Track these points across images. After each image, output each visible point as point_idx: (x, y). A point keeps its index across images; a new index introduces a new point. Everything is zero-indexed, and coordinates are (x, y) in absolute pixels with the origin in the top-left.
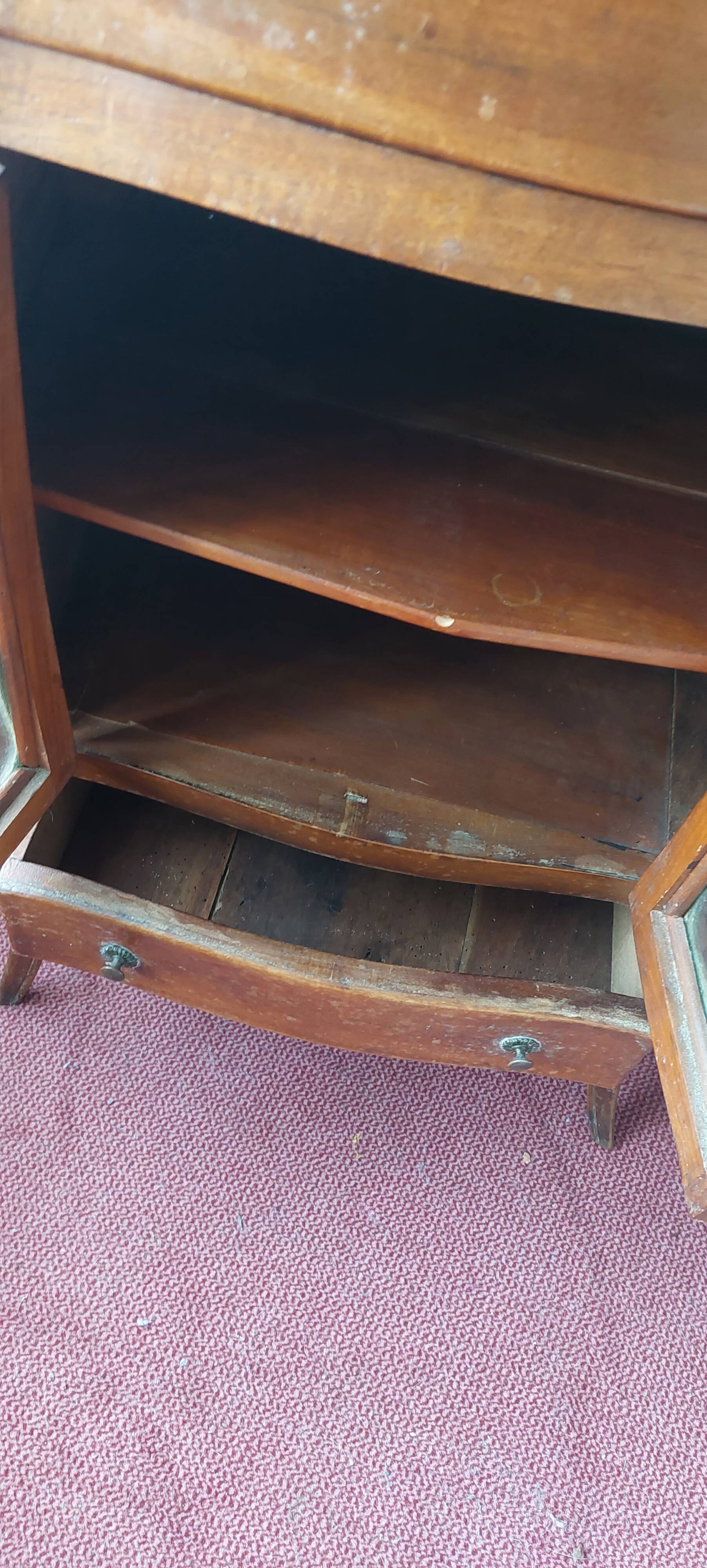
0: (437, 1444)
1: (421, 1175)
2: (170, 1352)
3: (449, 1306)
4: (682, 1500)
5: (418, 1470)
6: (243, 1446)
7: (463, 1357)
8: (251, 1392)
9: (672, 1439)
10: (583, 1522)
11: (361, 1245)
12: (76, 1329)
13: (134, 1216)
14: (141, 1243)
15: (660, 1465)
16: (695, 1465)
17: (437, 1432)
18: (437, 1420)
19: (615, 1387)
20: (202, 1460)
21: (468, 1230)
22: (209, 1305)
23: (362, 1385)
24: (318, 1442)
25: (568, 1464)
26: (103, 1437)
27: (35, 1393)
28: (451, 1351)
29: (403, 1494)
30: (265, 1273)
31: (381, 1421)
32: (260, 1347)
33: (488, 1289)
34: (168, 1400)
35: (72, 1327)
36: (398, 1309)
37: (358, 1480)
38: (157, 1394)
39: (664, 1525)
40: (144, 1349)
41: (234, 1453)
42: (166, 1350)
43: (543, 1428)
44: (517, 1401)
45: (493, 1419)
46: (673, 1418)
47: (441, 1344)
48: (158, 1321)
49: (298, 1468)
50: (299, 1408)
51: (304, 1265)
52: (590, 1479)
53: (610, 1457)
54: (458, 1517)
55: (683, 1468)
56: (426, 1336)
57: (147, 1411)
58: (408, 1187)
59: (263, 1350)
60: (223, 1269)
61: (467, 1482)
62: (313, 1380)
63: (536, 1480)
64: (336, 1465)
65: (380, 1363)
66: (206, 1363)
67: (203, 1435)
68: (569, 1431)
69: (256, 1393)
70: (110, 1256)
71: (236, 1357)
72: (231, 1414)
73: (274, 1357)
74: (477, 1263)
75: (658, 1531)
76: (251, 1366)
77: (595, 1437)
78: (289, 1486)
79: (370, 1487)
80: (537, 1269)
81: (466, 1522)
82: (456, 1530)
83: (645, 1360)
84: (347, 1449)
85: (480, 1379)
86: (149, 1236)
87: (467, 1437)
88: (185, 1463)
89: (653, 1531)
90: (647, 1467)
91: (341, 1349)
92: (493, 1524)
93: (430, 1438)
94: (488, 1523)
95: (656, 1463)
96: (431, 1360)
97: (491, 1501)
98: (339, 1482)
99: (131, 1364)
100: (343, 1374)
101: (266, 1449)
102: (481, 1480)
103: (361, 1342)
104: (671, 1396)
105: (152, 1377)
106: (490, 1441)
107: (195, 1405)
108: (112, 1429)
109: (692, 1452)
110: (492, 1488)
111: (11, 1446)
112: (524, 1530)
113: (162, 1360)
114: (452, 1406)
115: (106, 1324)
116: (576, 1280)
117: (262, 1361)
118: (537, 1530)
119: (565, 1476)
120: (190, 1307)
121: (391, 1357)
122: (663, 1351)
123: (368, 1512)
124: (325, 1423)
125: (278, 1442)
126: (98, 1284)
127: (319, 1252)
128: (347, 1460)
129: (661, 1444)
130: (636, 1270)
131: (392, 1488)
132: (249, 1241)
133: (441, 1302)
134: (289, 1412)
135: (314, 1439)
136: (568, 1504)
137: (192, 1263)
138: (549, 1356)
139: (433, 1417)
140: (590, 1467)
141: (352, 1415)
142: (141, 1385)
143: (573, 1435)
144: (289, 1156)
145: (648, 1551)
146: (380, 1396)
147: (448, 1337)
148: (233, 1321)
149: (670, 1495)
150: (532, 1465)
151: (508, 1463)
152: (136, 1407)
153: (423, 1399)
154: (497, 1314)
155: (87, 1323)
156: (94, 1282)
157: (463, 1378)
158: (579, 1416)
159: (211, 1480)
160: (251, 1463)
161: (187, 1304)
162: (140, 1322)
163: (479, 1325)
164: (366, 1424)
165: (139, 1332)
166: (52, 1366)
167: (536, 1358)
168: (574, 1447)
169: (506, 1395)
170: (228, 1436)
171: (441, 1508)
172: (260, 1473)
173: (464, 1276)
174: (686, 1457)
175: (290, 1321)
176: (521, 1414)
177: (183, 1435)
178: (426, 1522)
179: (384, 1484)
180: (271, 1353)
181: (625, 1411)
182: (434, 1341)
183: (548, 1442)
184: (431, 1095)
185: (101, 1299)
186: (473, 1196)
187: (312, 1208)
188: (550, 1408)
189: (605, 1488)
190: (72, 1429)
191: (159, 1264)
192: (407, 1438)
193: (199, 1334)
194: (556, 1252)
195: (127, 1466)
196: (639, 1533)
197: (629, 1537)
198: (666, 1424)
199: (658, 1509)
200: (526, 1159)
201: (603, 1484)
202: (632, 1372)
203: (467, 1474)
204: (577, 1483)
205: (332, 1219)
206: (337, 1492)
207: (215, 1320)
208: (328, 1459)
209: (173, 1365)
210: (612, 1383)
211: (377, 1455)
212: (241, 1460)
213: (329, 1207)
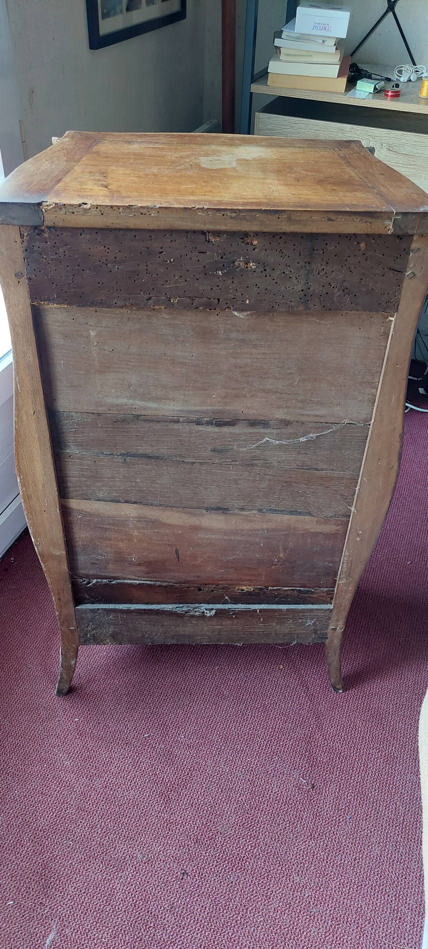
0: (258, 761)
1: (242, 677)
2: (158, 744)
3: (257, 718)
4: (349, 770)
5: (252, 770)
6: (188, 770)
7: (264, 733)
8: (189, 753)
9: (344, 752)
10: (314, 780)
11: (223, 703)
12: (123, 741)
13: (138, 703)
14: (142, 711)
15: (341, 760)
16: (354, 758)
17: (257, 757)
18: (257, 754)
19: (321, 737)
20: (174, 776)
21: (262, 693)
22: (170, 728)
23: (228, 746)
24: (215, 766)
25: (306, 763)
26: (138, 773)
27: (111, 762)
28: (260, 732)
29: (247, 778)
30: (189, 715)
31: (237, 757)
32: (190, 739)
33: (271, 711)
34: (159, 759)
35: (121, 740)
36: (239, 721)
37: (231, 776)
38: (155, 758)
39: (343, 778)
40: (148, 744)
41: (185, 773)
42: (156, 743)
43: (296, 752)
44: (286, 745)
45: (277, 752)
46: (344, 745)
47: (256, 730)
48: (152, 735)
49: (208, 774)
50: (207, 756)
51: (203, 711)
52: (315, 766)
53: (321, 759)
54: (268, 783)
55: (349, 760)
56: (250, 728)
57: (152, 763)
58: (238, 681)
59: (191, 740)
60: (173, 716)
61: (270, 772)
62: (211, 747)
63: (295, 769)
64: (222, 772)
65: (234, 739)
66: (171, 746)
67: (173, 768)
68: (305, 752)
69: (190, 753)
70: (131, 716)
71: (182, 743)
72: (182, 761)
73: (195, 741)
74: (266, 703)
75: (341, 780)
76: (188, 745)
77: (315, 753)
78: (206, 780)
79: (235, 778)
80: (289, 702)
81: (271, 784)
82: (268, 787)
83: (332, 727)
84: (225, 767)
85: (271, 740)
86: (144, 708)
87: (269, 758)
88: (168, 777)
89: (340, 780)
90: (336, 761)
91: (219, 736)
92: (281, 784)
93: (255, 760)
94: (279, 784)
95: (339, 759)
96: (253, 736)
97: (279, 777)
98: (224, 777)
99: (144, 749)
100: (221, 744)
101: (196, 770)
102: (275, 771)
103: (227, 733)
104: (343, 738)
105: (152, 752)
106: (277, 758)
107: (169, 759)
108: (141, 770)
109: (352, 754)
110: (279, 773)
111: (106, 779)
112: (292, 785)
113: (155, 747)
114: (262, 749)
115: (133, 738)
116: (304, 704)
117: (191, 743)
118: (297, 784)
119: (305, 766)
120: (163, 729)
121: (238, 736)
122: (339, 723)
123: (235, 785)
124: (217, 760)
125: (201, 768)
126: (128, 726)
127: (208, 707)
128: (226, 770)
129: (341, 753)
130: (327, 698)
131: (243, 777)
132: (181, 706)
133: (254, 717)
134: (203, 758)
135: (213, 765)
136: (308, 775)
137: (162, 715)
138: (296, 729)
139: (255, 753)
140: (314, 763)
141: (226, 756)
142: (149, 755)
143: (307, 753)
144: (192, 677)
145: (338, 786)
146: (235, 749)
147: (258, 728)
148: (179, 732)
149: (345, 768)
150: (293, 764)
151: (284, 765)
152: (148, 762)
153: (251, 748)
154: (275, 718)
155: (127, 738)
156: (127, 725)
157: (265, 740)
158: (309, 747)
159: (178, 781)
160: (191, 775)
161: (161, 729)
162: (145, 736)
163: (269, 723)
164: (231, 758)
165: (146, 739)
166: (116, 753)
167: (291, 731)
168: (308, 757)
169: (281, 743)
170: (182, 768)
171: (262, 781)
172: (195, 778)
173: (262, 708)
174: (350, 756)
175: (200, 729)
176: (288, 749)
177: (166, 769)
178: (256, 786)
179: (240, 776)
180: (194, 740)
181: (326, 744)
182: (253, 729)
183: (298, 756)
184: (243, 650)
185: (131, 730)
186: (263, 681)
187: (203, 693)
188: (298, 746)
189: (321, 769)
190: (126, 771)
191: (150, 717)
192: (247, 761)
193: (167, 737)
194: (296, 696)
195: (147, 781)
196: (334, 781)
197: (331, 783)
198: (342, 747)
199: (341, 773)
200: (281, 667)
201: (320, 768)
202: (327, 732)
203: (270, 770)
204: (310, 768)
205: (211, 695)
206: (223, 780)
207: (172, 732)
208: (219, 771)
209: (159, 748)
210: (320, 735)
211: (236, 767)
212: (188, 774)
213: (209, 692)
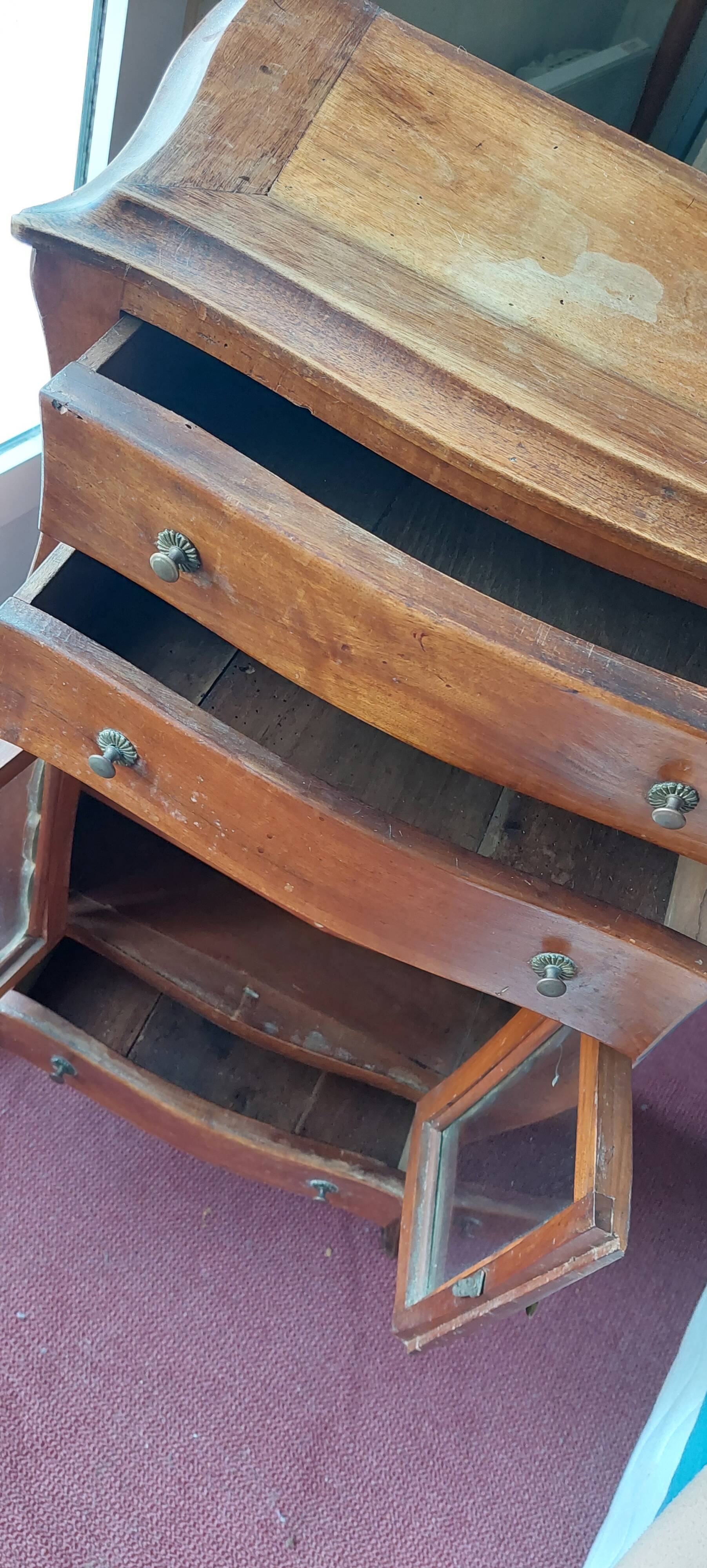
0: (210, 1446)
1: (248, 1249)
2: (36, 1341)
3: (243, 1350)
4: (374, 1521)
5: (192, 1462)
6: (73, 1418)
7: (244, 1389)
8: (87, 1382)
9: (378, 1478)
10: (300, 1521)
11: (191, 1293)
13: (30, 1237)
14: (31, 1257)
15: (365, 1494)
16: (390, 1499)
17: (213, 1437)
18: (215, 1429)
19: (348, 1433)
20: (42, 1422)
21: (272, 1297)
22: (71, 1313)
23: (167, 1393)
24: (126, 1427)
25: (300, 1480)
28: (237, 1382)
29: (178, 1475)
30: (117, 1298)
31: (175, 1421)
32: (101, 1351)
33: (275, 1343)
34: (27, 1375)
36: (206, 1345)
37: (149, 1459)
38: (21, 1369)
39: (356, 1535)
40: (18, 1335)
41: (66, 1422)
42: (33, 1339)
43: (289, 1451)
44: (275, 1428)
45: (254, 1437)
46: (383, 1464)
47: (231, 1376)
48: (32, 1317)
49: (108, 1441)
50: (119, 1400)
51: (146, 1298)
52: (313, 1493)
53: (331, 1481)
54: (213, 1499)
55: (381, 1499)
56: (222, 1368)
57: (11, 1380)
58: (236, 1256)
59: (102, 1354)
60: (87, 1289)
61: (225, 1477)
62: (134, 1382)
63: (274, 1486)
64: (136, 1445)
65: (184, 1380)
66: (60, 1354)
67: (46, 1405)
68: (306, 1457)
69: (90, 1383)
70: (7, 1262)
71: (83, 1354)
72: (70, 1394)
73: (109, 1360)
74: (272, 1323)
75: (351, 1538)
76: (92, 1364)
77: (324, 1464)
78: (99, 1453)
79: (156, 1466)
80: (314, 1336)
81: (217, 1504)
82: (209, 1508)
83: (374, 1418)
84: (146, 1436)
85: (253, 1407)
86: (38, 1254)
87: (233, 1446)
88: (30, 1422)
89: (348, 1538)
90: (355, 1493)
91: (158, 1365)
92: (236, 1510)
93: (206, 1441)
94: (232, 1508)
95: (363, 1491)
96: (221, 1386)
97: (239, 1493)
98: (135, 1458)
99: (6, 1344)
100: (156, 1383)
101: (89, 1424)
102: (235, 1478)
103: (174, 1363)
104: (386, 1447)
105: (19, 1356)
106: (248, 1451)
107: (46, 1382)
109: (390, 1490)
110: (241, 1485)
112: (257, 1519)
113: (29, 1345)
114: (228, 1422)
116: (340, 1350)
117: (100, 1361)
118: (266, 1520)
119: (295, 1487)
120: (58, 1311)
121: (193, 1378)
122: (390, 1414)
123: (151, 1483)
125: (99, 1421)
128: (144, 1443)
129: (370, 1480)
131: (172, 1470)
132: (110, 1272)
133: (238, 1346)
134: (111, 1401)
135: (124, 1424)
136: (293, 1507)
137: (66, 1279)
138: (307, 1401)
139: (213, 1427)
140: (314, 1486)
141: (155, 1413)
142: (11, 1361)
143: (309, 1460)
144: (154, 1214)
145: (340, 1550)
146: (178, 1404)
147: (237, 1372)
148: (86, 1328)
149: (367, 1516)
150: (273, 1475)
151: (258, 1470)
153: (209, 1413)
154: (276, 1363)
157: (240, 1404)
158: (316, 1448)
159: (46, 1437)
160: (76, 1431)
161: (55, 1309)
162: (19, 1315)
163: (262, 1368)
164: (164, 1421)
165: (17, 1322)
167: (297, 1401)
168: (307, 1469)
169: (268, 1422)
170: (64, 1409)
171: (203, 1491)
172: (81, 1440)
173: (260, 1331)
174: (384, 1492)
175: (126, 1336)
176: (276, 1438)
177: (32, 1401)
178: (189, 1498)
179: (166, 1466)
180: (107, 1357)
181: (350, 1451)
182: (227, 1372)
183: (290, 1461)
186: (282, 1273)
187: (161, 1257)
188: (297, 1438)
189: (322, 1501)
191: (42, 1276)
192: (191, 1437)
193: (59, 1333)
196: (338, 1537)
197: (329, 1539)
198: (377, 1467)
199: (355, 1524)
200: (328, 1253)
201: (320, 1498)
202: (363, 1424)
203: (227, 1471)
204: (303, 1494)
205: (174, 1268)
206: (132, 1464)
207: (73, 1325)
208: (131, 1441)
209: (36, 1351)
210: (347, 1429)
211: (167, 1444)
212: (70, 1428)
213: (174, 1260)
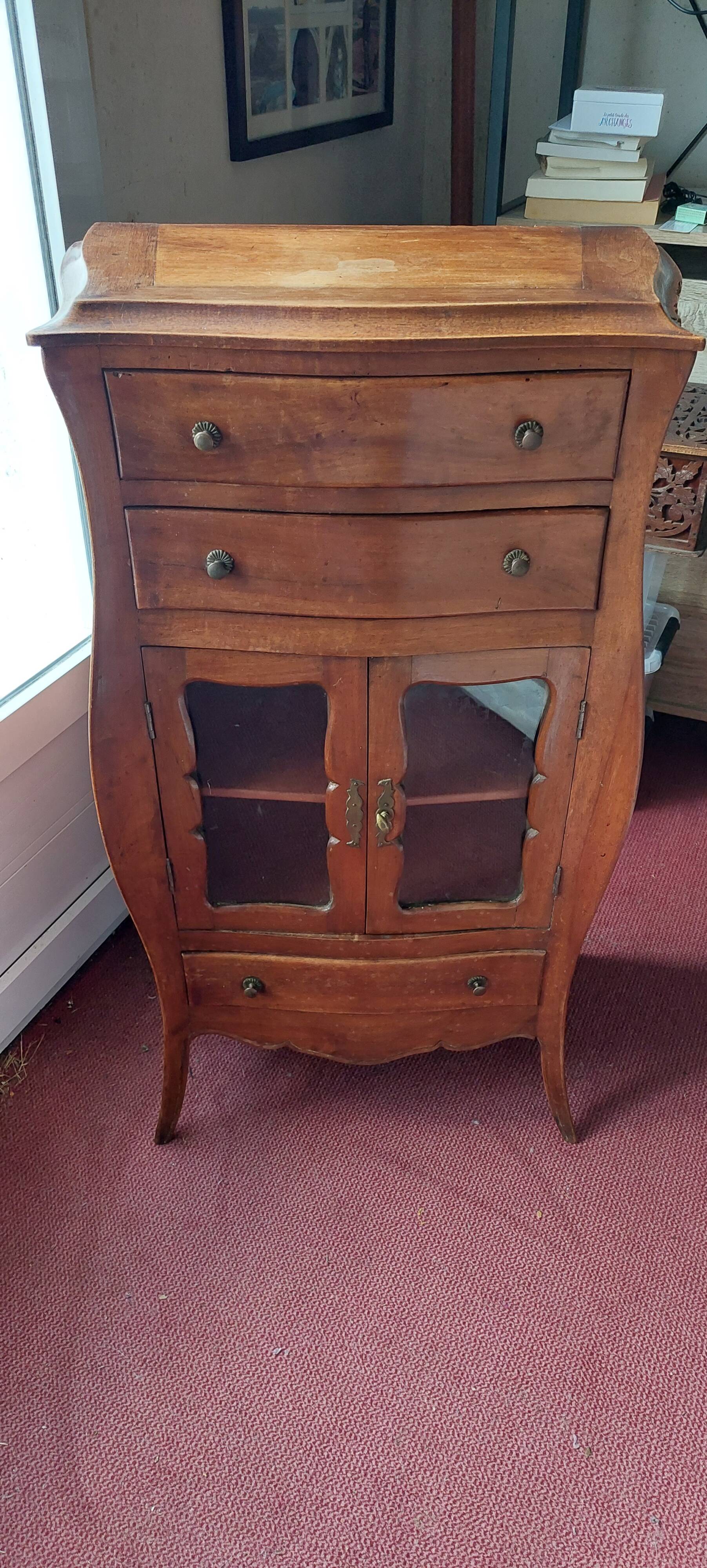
0: (493, 1394)
1: (467, 1232)
2: (306, 1350)
3: (493, 1311)
4: (668, 1421)
5: (481, 1411)
6: (361, 1404)
7: (505, 1341)
8: (363, 1371)
9: (658, 1383)
11: (429, 1278)
12: (242, 1340)
13: (274, 1270)
14: (280, 1286)
15: (651, 1399)
16: (676, 1398)
17: (491, 1387)
18: (491, 1380)
19: (614, 1353)
20: (334, 1413)
21: (503, 1263)
22: (330, 1321)
23: (438, 1362)
24: (410, 1399)
25: (584, 1402)
26: (267, 1403)
27: (220, 1380)
28: (497, 1338)
29: (471, 1426)
30: (366, 1299)
31: (452, 1383)
32: (366, 1344)
33: (520, 1298)
34: (308, 1379)
35: (240, 1339)
36: (458, 1315)
37: (440, 1419)
39: (656, 1436)
41: (355, 1408)
42: (303, 1350)
43: (565, 1380)
44: (546, 1365)
45: (530, 1377)
46: (657, 1370)
47: (489, 1334)
49: (398, 1414)
50: (396, 1379)
51: (392, 1292)
52: (601, 1409)
53: (614, 1396)
54: (511, 1437)
55: (666, 1400)
56: (479, 1330)
57: (294, 1387)
58: (459, 1240)
59: (368, 1346)
60: (337, 1299)
61: (515, 1416)
62: (404, 1361)
63: (562, 1412)
64: (424, 1412)
65: (448, 1348)
66: (331, 1355)
67: (333, 1398)
68: (583, 1381)
69: (366, 1372)
71: (351, 1351)
72: (351, 1385)
73: (376, 1349)
74: (511, 1283)
76: (362, 1356)
77: (602, 1383)
78: (393, 1426)
79: (448, 1424)
80: (553, 1284)
81: (516, 1440)
82: (510, 1445)
83: (634, 1335)
84: (431, 1402)
85: (519, 1354)
86: (285, 1282)
87: (513, 1389)
88: (323, 1415)
89: (649, 1440)
90: (641, 1401)
91: (421, 1342)
92: (535, 1441)
93: (487, 1392)
94: (531, 1440)
95: (648, 1398)
96: (484, 1344)
97: (532, 1426)
98: (427, 1421)
100: (424, 1357)
101: (376, 1405)
102: (524, 1415)
103: (434, 1336)
104: (655, 1356)
105: (296, 1366)
106: (529, 1390)
107: (326, 1381)
108: (273, 1398)
109: (673, 1390)
110: (532, 1419)
111: (208, 1411)
112: (557, 1443)
113: (302, 1355)
114: (500, 1371)
115: (262, 1336)
116: (581, 1289)
117: (368, 1352)
118: (566, 1442)
119: (583, 1408)
120: (317, 1323)
121: (456, 1344)
122: (647, 1328)
123: (449, 1438)
124: (414, 1387)
125: (384, 1400)
126: (254, 1313)
127: (401, 1284)
128: (431, 1408)
129: (650, 1386)
130: (624, 1279)
131: (464, 1423)
132: (352, 1281)
133: (488, 1308)
134: (390, 1382)
135: (408, 1397)
138: (566, 1336)
139: (488, 1379)
140: (600, 1403)
141: (432, 1380)
142: (289, 1371)
143: (586, 1383)
144: (374, 1226)
146: (450, 1369)
147: (494, 1330)
148: (346, 1329)
149: (659, 1417)
150: (559, 1403)
151: (543, 1403)
152: (286, 1384)
153: (480, 1368)
154: (527, 1313)
155: (250, 1337)
156: (252, 1312)
157: (507, 1354)
158: (590, 1371)
159: (341, 1425)
160: (367, 1413)
161: (315, 1321)
163: (516, 1321)
164: (442, 1386)
166: (229, 1364)
167: (557, 1338)
168: (588, 1390)
169: (537, 1361)
170: (350, 1398)
171: (498, 1433)
172: (374, 1419)
173: (502, 1291)
174: (668, 1393)
175: (385, 1327)
176: (549, 1373)
177: (320, 1399)
179: (458, 1421)
180: (373, 1348)
181: (622, 1367)
182: (485, 1332)
183: (570, 1388)
184: (469, 1181)
185: (258, 1322)
186: (505, 1241)
187: (393, 1257)
188: (569, 1368)
189: (613, 1414)
190: (246, 1399)
191: (293, 1299)
192: (471, 1392)
193: (325, 1339)
194: (566, 1272)
195: (284, 1420)
198: (653, 1374)
200: (540, 1216)
201: (610, 1413)
202: (625, 1343)
203: (514, 1411)
204: (592, 1412)
205: (408, 1263)
206: (426, 1428)
207: (334, 1330)
208: (418, 1408)
209: (309, 1358)
210: (612, 1350)
211: (452, 1404)
212: (360, 1412)
213: (405, 1256)
